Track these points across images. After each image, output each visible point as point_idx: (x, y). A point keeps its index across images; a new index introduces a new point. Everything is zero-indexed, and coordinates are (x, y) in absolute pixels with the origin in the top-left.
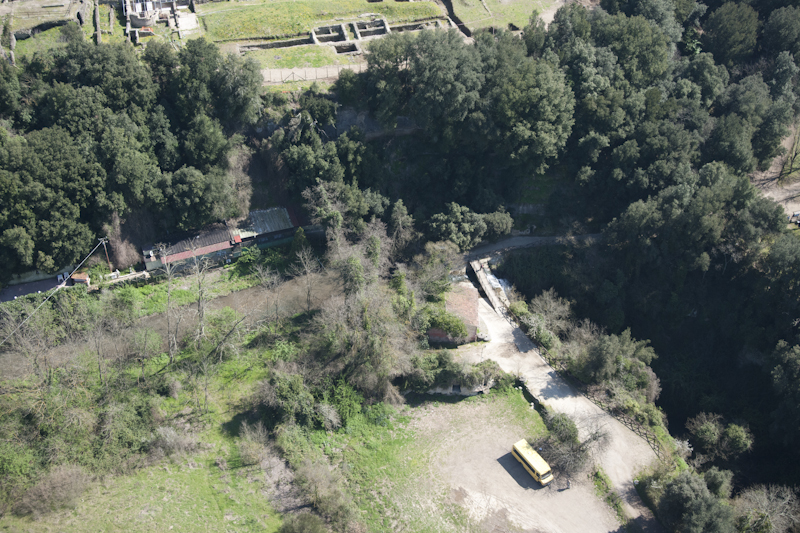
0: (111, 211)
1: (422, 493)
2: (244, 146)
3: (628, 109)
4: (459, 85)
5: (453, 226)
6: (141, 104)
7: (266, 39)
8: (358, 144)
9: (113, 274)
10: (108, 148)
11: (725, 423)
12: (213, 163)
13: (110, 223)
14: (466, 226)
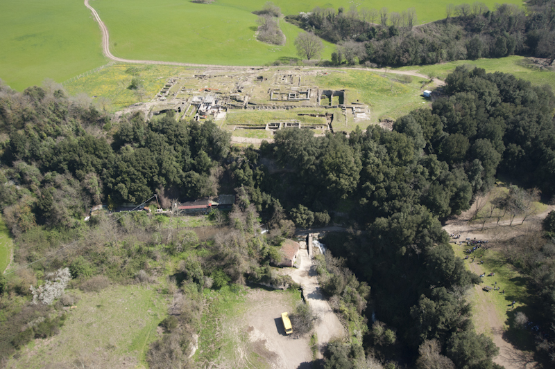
0: (160, 184)
1: (235, 324)
2: (220, 167)
3: (386, 174)
4: (305, 152)
5: (299, 215)
7: (247, 125)
8: (262, 172)
9: (159, 210)
10: (161, 159)
11: (386, 328)
12: (204, 171)
13: (159, 189)
14: (305, 216)
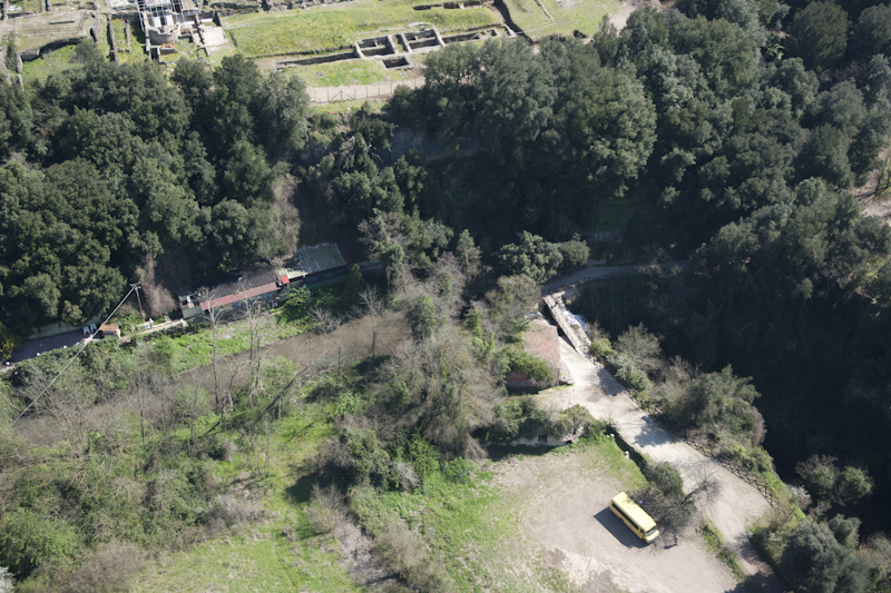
0: (145, 253)
1: (515, 557)
2: (288, 175)
3: (715, 122)
4: (531, 100)
6: (173, 131)
7: (304, 54)
8: (418, 170)
9: (146, 324)
10: (141, 182)
11: (840, 465)
12: (256, 195)
13: (143, 266)
14: (540, 257)
